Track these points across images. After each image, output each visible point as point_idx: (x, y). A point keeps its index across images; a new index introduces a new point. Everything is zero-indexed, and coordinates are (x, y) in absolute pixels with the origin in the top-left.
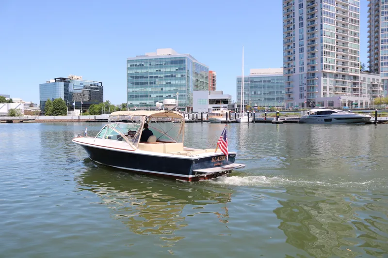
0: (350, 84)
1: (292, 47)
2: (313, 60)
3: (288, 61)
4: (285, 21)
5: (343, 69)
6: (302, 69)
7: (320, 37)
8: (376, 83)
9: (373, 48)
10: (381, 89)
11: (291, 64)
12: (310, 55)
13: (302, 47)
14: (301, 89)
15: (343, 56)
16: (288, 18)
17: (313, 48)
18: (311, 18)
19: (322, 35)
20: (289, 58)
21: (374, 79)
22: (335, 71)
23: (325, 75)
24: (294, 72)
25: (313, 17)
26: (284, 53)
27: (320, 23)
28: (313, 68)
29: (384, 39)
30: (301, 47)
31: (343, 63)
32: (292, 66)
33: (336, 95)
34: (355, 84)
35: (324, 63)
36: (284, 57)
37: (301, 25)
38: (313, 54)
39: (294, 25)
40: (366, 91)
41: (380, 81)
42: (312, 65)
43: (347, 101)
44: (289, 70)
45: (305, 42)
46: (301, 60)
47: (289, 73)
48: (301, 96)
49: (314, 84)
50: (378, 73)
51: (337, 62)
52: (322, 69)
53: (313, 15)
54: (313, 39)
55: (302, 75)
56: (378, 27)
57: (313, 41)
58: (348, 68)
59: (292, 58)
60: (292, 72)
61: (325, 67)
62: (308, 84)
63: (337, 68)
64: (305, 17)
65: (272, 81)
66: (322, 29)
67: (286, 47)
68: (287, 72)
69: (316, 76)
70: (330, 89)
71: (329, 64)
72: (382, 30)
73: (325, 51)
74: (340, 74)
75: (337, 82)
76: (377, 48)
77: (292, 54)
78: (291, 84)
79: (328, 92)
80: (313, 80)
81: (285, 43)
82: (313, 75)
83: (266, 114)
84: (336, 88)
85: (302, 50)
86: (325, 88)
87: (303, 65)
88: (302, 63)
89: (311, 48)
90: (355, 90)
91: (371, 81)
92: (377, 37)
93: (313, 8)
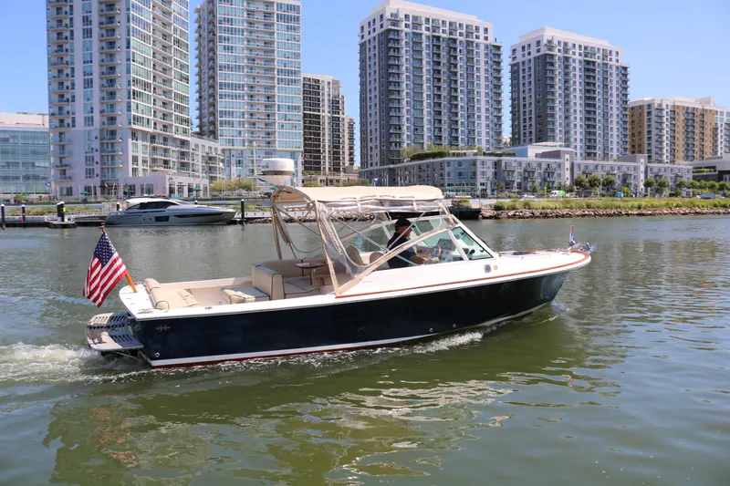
0: (175, 155)
1: (67, 75)
2: (112, 106)
3: (60, 101)
4: (53, 19)
5: (165, 126)
6: (89, 121)
7: (125, 62)
8: (214, 154)
9: (205, 94)
10: (221, 165)
11: (66, 109)
12: (105, 95)
13: (90, 77)
14: (89, 160)
15: (164, 103)
16: (58, 13)
17: (112, 82)
18: (108, 23)
19: (128, 60)
20: (62, 96)
21: (210, 148)
22: (151, 130)
23: (134, 135)
24: (74, 126)
25: (112, 22)
26: (50, 84)
27: (124, 37)
28: (112, 120)
29: (223, 81)
30: (87, 77)
31: (164, 115)
32: (68, 113)
33: (152, 174)
34: (183, 154)
35: (133, 113)
36: (51, 93)
37: (87, 33)
38: (112, 94)
39: (72, 32)
40: (200, 168)
41: (219, 152)
42: (111, 115)
43: (176, 184)
44: (62, 121)
45: (96, 68)
46: (85, 102)
47: (61, 126)
48: (90, 173)
49: (114, 152)
50: (216, 138)
51: (155, 112)
52: (130, 123)
53: (111, 19)
54: (111, 64)
55: (89, 132)
56: (213, 59)
57: (112, 69)
58: (172, 125)
59: (68, 96)
60: (68, 125)
61: (134, 119)
62: (102, 151)
63: (155, 124)
64: (95, 18)
65: (11, 141)
66: (128, 47)
67: (55, 73)
68: (57, 123)
69: (118, 136)
70: (144, 162)
71: (142, 116)
72: (221, 67)
73: (134, 90)
74: (159, 134)
75: (154, 149)
76: (213, 96)
77: (68, 88)
78: (66, 147)
79: (140, 167)
80: (112, 144)
81: (51, 64)
82: (113, 133)
83: (23, 208)
84: (154, 160)
85: (89, 83)
86: (135, 159)
87: (92, 112)
88: (89, 109)
89: (107, 80)
90: (183, 165)
91: (207, 150)
92: (213, 77)
93: (110, 5)
